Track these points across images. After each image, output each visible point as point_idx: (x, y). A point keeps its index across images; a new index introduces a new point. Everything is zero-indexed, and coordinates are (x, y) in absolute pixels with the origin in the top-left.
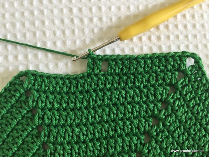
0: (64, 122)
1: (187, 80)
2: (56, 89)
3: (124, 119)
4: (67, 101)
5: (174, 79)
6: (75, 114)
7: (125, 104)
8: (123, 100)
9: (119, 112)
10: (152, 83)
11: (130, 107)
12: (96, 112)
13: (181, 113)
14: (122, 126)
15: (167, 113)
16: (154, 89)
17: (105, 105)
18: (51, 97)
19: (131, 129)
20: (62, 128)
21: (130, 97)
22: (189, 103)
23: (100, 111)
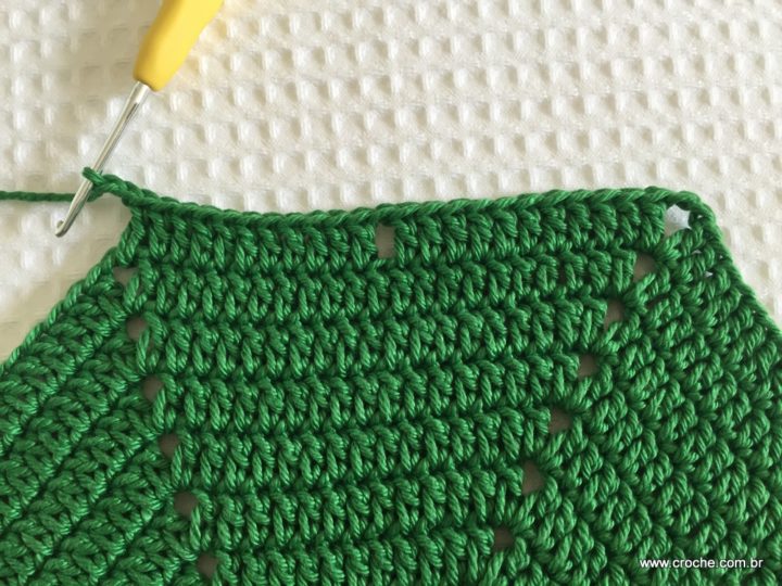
0: (249, 422)
1: (667, 278)
2: (223, 310)
3: (451, 415)
4: (260, 350)
5: (621, 276)
6: (288, 394)
7: (456, 363)
8: (448, 349)
9: (435, 389)
10: (546, 288)
11: (474, 373)
12: (356, 390)
13: (646, 389)
14: (445, 437)
15: (597, 389)
16: (553, 311)
17: (387, 366)
18: (209, 336)
19: (477, 446)
20: (242, 439)
21: (473, 338)
22: (674, 358)
23: (371, 386)
